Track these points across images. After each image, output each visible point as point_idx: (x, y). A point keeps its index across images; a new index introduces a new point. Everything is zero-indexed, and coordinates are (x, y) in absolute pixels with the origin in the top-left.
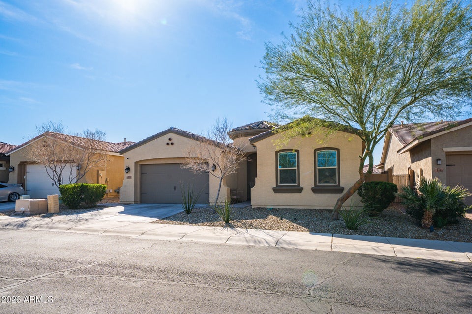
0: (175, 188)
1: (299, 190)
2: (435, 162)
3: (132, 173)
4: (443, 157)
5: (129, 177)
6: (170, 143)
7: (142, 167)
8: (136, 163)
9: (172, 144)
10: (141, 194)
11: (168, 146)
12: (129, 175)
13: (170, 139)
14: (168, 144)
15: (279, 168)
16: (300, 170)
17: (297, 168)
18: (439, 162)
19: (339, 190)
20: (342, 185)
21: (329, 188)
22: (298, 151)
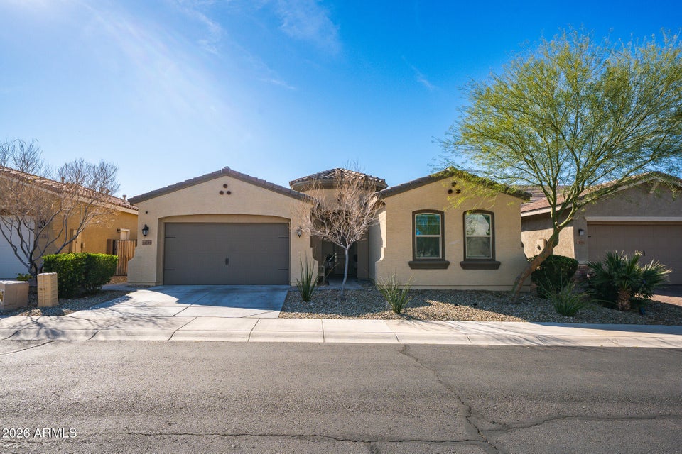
0: (227, 261)
1: (444, 265)
2: (578, 232)
3: (154, 236)
4: (584, 227)
6: (226, 191)
7: (169, 227)
8: (160, 220)
9: (229, 193)
10: (164, 270)
11: (221, 197)
12: (147, 239)
13: (225, 186)
14: (222, 193)
15: (417, 235)
16: (446, 238)
17: (440, 236)
18: (582, 233)
19: (494, 265)
20: (498, 258)
21: (482, 263)
22: (442, 213)
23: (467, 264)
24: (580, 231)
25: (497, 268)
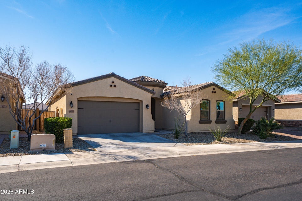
0: (110, 121)
1: (210, 122)
3: (75, 108)
5: (73, 111)
6: (113, 85)
9: (115, 86)
11: (111, 88)
12: (72, 109)
13: (113, 82)
14: (111, 86)
15: (202, 110)
17: (209, 110)
19: (225, 122)
20: (226, 120)
21: (221, 121)
22: (209, 101)
23: (217, 122)
24: (240, 109)
25: (226, 123)
